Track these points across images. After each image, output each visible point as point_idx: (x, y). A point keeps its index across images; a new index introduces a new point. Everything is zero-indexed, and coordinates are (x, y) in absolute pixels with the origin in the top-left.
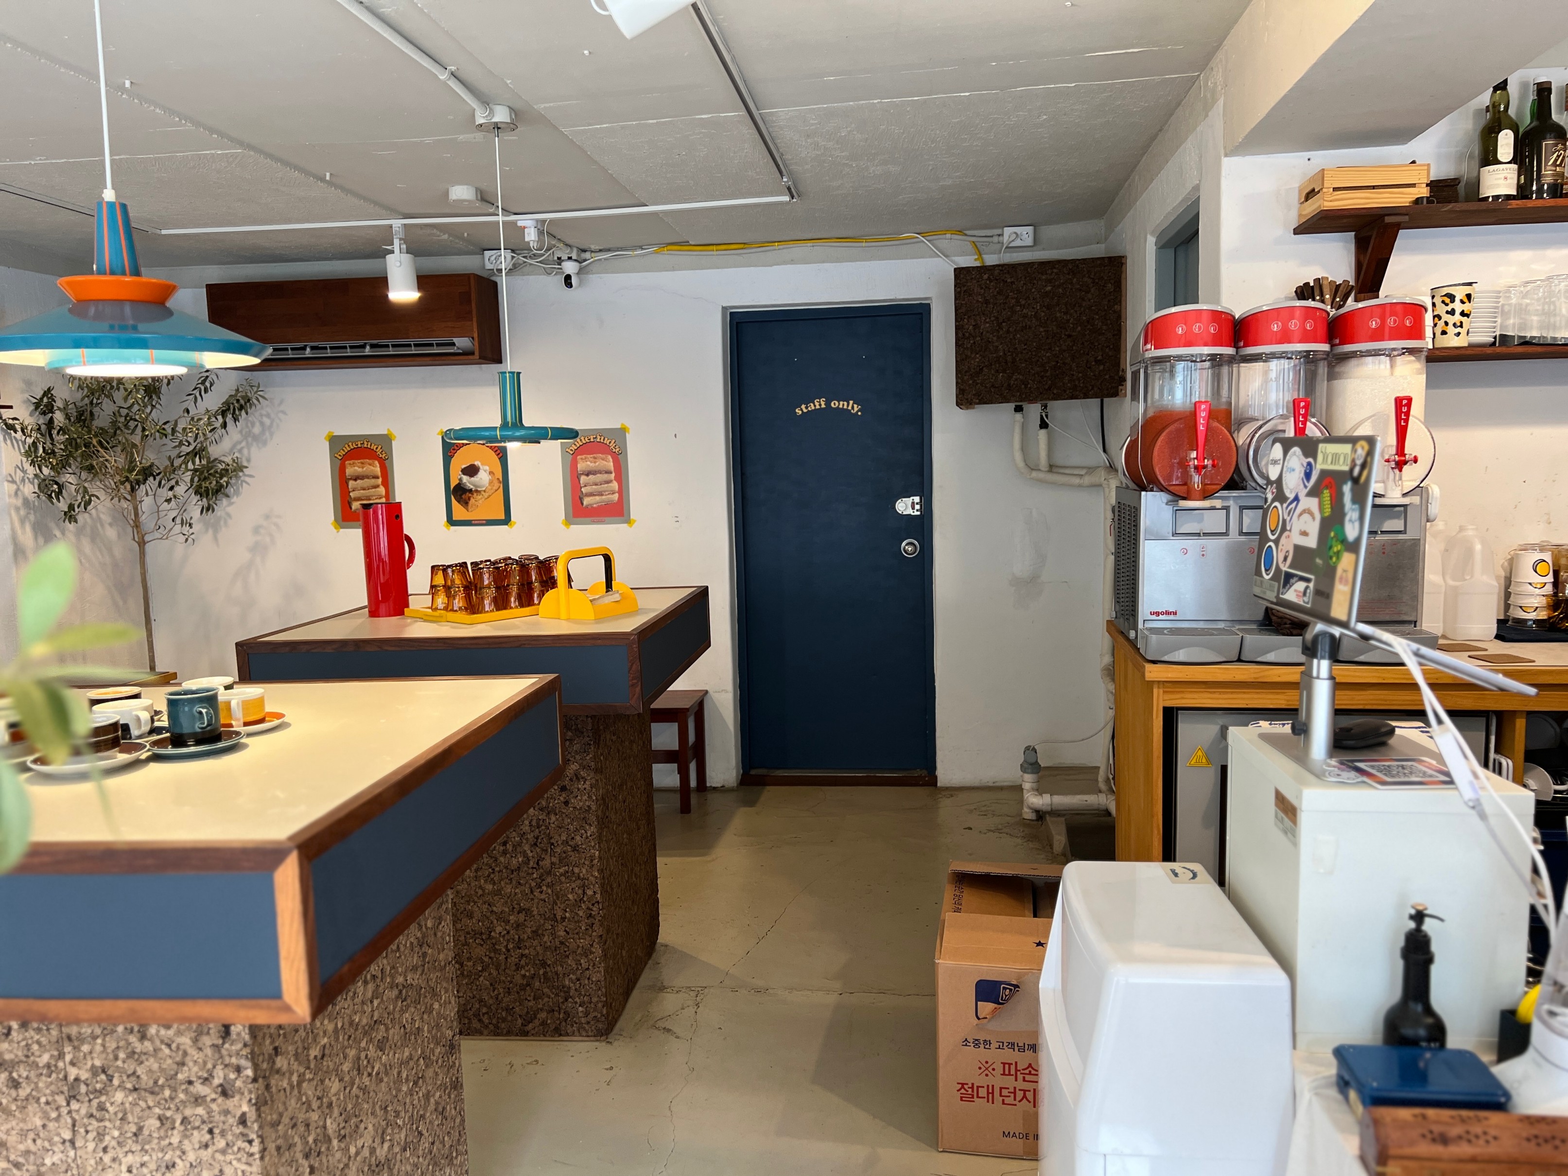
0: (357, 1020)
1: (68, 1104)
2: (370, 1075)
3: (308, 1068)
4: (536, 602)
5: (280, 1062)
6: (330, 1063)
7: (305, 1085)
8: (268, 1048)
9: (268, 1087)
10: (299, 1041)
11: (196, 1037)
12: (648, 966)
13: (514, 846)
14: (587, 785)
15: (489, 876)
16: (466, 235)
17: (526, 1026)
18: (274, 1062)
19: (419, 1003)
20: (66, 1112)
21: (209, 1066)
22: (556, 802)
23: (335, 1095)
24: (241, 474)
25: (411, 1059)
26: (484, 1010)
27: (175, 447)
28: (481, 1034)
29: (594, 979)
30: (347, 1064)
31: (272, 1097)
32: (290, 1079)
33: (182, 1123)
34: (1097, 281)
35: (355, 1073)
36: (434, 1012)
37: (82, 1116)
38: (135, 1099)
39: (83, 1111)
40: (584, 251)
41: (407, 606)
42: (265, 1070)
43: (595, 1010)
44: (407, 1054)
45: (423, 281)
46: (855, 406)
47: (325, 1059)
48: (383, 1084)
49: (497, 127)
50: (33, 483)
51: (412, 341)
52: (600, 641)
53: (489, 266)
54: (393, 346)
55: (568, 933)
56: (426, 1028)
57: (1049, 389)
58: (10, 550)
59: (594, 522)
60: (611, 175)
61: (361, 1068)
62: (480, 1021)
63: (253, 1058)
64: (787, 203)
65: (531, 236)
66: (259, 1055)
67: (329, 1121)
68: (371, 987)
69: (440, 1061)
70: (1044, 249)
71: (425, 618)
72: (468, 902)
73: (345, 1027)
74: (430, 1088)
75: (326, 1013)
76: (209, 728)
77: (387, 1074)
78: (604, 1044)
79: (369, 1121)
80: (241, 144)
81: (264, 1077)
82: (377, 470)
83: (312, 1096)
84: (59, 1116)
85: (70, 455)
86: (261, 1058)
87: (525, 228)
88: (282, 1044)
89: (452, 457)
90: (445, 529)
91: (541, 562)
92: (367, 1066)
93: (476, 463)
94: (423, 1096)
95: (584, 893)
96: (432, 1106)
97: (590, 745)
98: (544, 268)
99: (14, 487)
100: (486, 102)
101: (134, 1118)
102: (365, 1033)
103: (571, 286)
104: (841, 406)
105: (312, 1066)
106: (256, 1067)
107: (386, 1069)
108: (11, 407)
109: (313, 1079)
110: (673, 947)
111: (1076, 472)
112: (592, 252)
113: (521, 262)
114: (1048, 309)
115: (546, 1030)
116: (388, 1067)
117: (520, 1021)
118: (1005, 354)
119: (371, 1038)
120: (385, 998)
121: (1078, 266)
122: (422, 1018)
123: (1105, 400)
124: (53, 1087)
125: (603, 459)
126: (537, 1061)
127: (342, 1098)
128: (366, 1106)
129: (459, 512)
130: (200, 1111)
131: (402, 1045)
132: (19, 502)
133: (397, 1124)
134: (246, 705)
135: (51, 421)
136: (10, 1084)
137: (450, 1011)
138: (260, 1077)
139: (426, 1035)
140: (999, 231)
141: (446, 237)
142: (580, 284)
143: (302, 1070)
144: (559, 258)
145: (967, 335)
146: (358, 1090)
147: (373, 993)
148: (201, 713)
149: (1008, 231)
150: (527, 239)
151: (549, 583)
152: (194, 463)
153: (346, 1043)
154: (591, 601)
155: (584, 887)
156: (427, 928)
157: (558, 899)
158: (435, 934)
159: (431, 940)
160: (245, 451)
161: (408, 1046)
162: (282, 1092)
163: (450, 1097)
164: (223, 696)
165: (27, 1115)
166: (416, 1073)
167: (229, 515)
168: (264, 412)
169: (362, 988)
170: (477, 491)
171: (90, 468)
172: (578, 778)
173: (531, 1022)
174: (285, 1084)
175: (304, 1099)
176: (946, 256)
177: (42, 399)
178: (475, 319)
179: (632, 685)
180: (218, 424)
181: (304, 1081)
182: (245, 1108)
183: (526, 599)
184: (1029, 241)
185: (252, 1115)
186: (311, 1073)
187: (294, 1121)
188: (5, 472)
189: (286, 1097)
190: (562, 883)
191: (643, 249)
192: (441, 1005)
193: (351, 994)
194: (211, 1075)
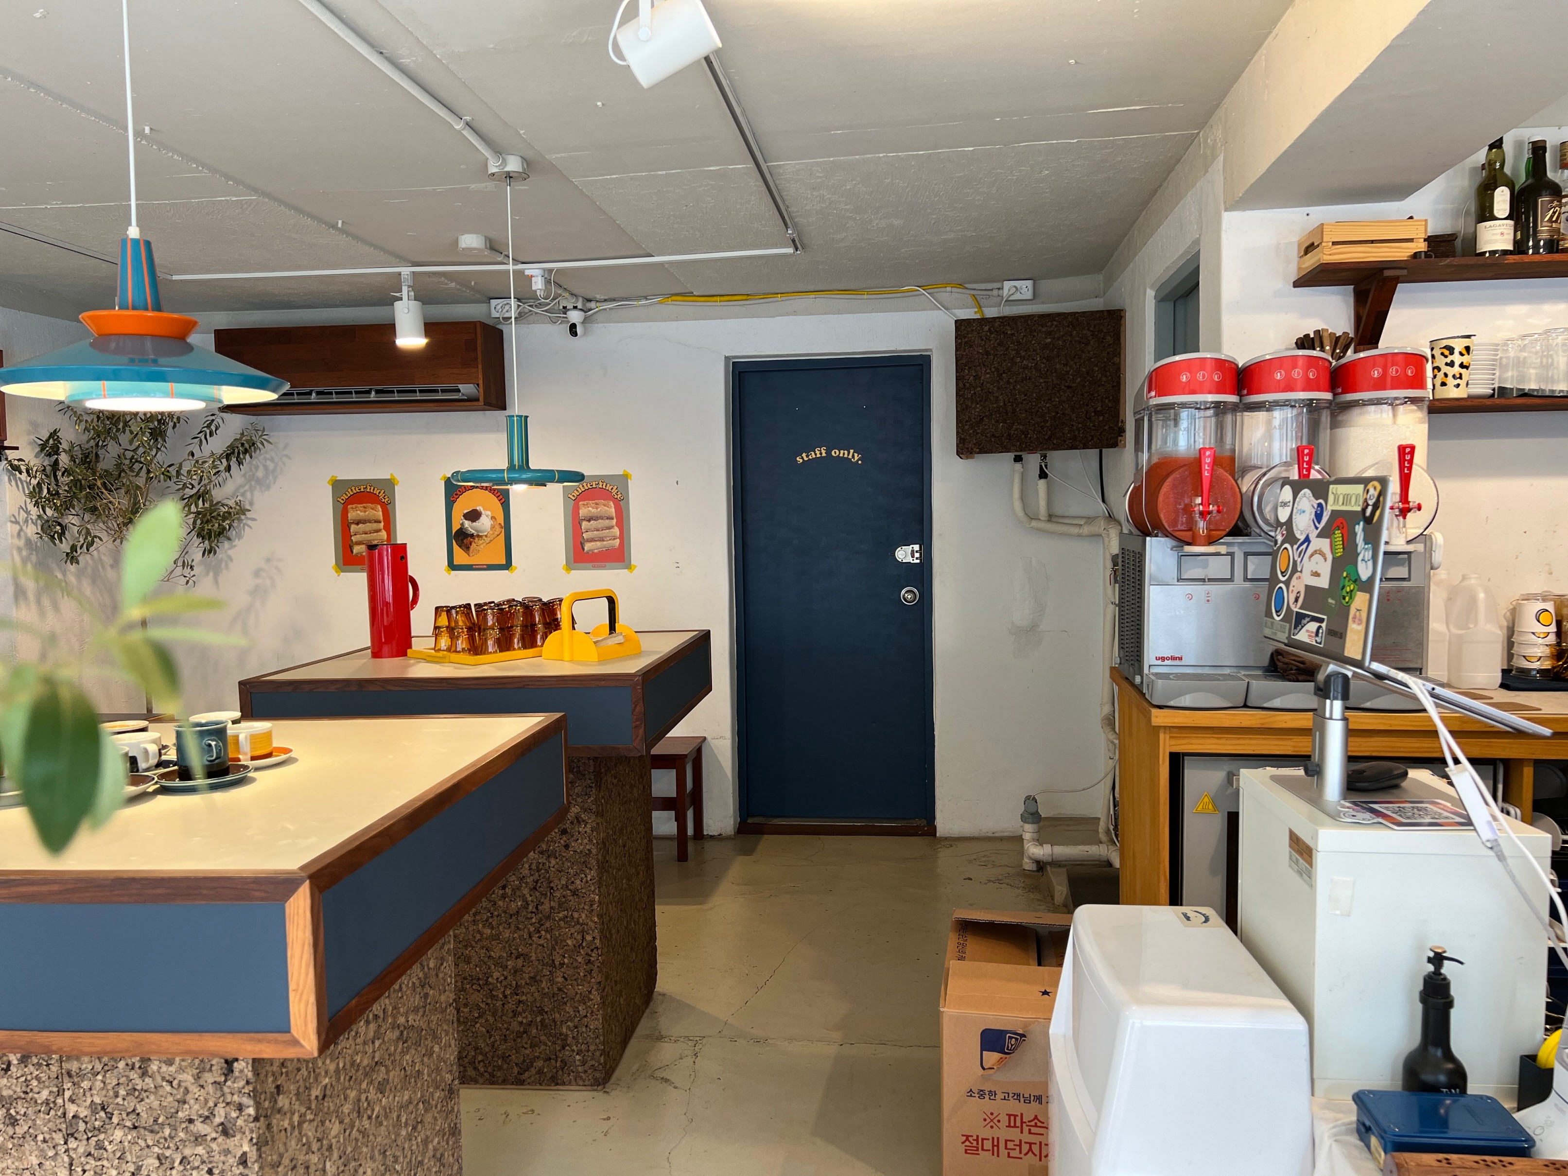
0: (358, 1061)
1: (66, 1143)
2: (370, 1118)
3: (309, 1108)
4: (539, 643)
5: (283, 1101)
6: (331, 1104)
7: (305, 1125)
8: (270, 1087)
9: (269, 1126)
10: (301, 1080)
11: (198, 1074)
12: (645, 1015)
13: (513, 890)
14: (588, 829)
15: (487, 920)
16: (473, 283)
17: (521, 1074)
18: (276, 1102)
19: (420, 1045)
20: (63, 1150)
21: (211, 1104)
22: (556, 845)
23: (335, 1137)
24: (243, 517)
25: (410, 1103)
26: (480, 1058)
27: (179, 490)
28: (476, 1082)
29: (592, 1027)
30: (347, 1106)
31: (273, 1137)
32: (291, 1119)
33: (181, 1163)
34: (1096, 333)
35: (355, 1115)
36: (434, 1055)
37: (79, 1155)
38: (135, 1137)
39: (81, 1150)
40: (590, 301)
41: (410, 647)
42: (266, 1109)
43: (592, 1059)
44: (406, 1097)
45: (430, 328)
46: (856, 455)
47: (326, 1099)
48: (383, 1128)
49: (509, 176)
50: (36, 524)
51: (417, 387)
52: (603, 682)
53: (495, 314)
54: (398, 392)
55: (566, 979)
56: (426, 1072)
57: (1050, 438)
58: (11, 590)
59: (594, 568)
60: (619, 226)
61: (362, 1110)
62: (475, 1069)
63: (255, 1095)
64: (791, 255)
65: (538, 284)
66: (261, 1094)
67: (328, 1164)
68: (373, 1027)
69: (439, 1106)
70: (1043, 303)
71: (428, 659)
72: (466, 947)
73: (346, 1067)
74: (428, 1133)
75: (329, 1052)
76: (217, 761)
77: (386, 1117)
78: (601, 1094)
79: (368, 1165)
80: (255, 190)
81: (266, 1116)
82: (380, 514)
83: (312, 1137)
84: (56, 1154)
85: (74, 496)
86: (263, 1097)
87: (532, 276)
88: (284, 1083)
89: (454, 502)
90: (446, 573)
91: (545, 604)
92: (367, 1108)
93: (478, 508)
94: (422, 1141)
95: (583, 938)
96: (430, 1153)
97: (591, 787)
98: (549, 317)
99: (17, 527)
100: (499, 152)
101: (132, 1158)
102: (366, 1075)
103: (576, 335)
104: (841, 455)
105: (313, 1107)
106: (258, 1105)
107: (386, 1112)
108: (17, 448)
109: (313, 1120)
110: (671, 996)
111: (1076, 522)
112: (597, 301)
113: (527, 311)
114: (1048, 360)
115: (542, 1079)
116: (388, 1110)
117: (516, 1070)
118: (1005, 404)
119: (372, 1080)
120: (386, 1039)
121: (1077, 319)
122: (422, 1061)
123: (1104, 450)
124: (50, 1125)
125: (605, 505)
126: (533, 1111)
127: (342, 1140)
128: (365, 1150)
129: (460, 556)
130: (200, 1150)
131: (402, 1088)
132: (21, 543)
133: (395, 1169)
134: (254, 738)
135: (56, 462)
136: (7, 1121)
137: (450, 1055)
138: (261, 1116)
139: (426, 1078)
140: (998, 285)
141: (453, 285)
142: (585, 333)
143: (303, 1110)
144: (564, 308)
145: (968, 385)
146: (357, 1133)
147: (375, 1034)
148: (210, 745)
149: (1007, 285)
150: (533, 288)
151: (553, 625)
152: (197, 506)
153: (347, 1084)
154: (595, 643)
155: (583, 933)
156: (429, 969)
157: (557, 943)
158: (437, 975)
159: (433, 980)
160: (248, 495)
161: (408, 1089)
162: (283, 1132)
163: (448, 1143)
164: (231, 730)
165: (24, 1154)
166: (415, 1118)
167: (230, 558)
168: (268, 456)
169: (364, 1028)
170: (478, 536)
171: (93, 510)
172: (579, 822)
173: (528, 1070)
174: (286, 1124)
175: (304, 1140)
176: (947, 309)
177: (48, 440)
178: (480, 366)
179: (636, 727)
180: (222, 468)
181: (304, 1122)
182: (246, 1148)
183: (530, 641)
184: (1028, 295)
185: (253, 1155)
186: (312, 1113)
187: (294, 1163)
188: (8, 513)
189: (287, 1137)
190: (561, 928)
191: (647, 299)
192: (441, 1048)
193: (353, 1033)
194: (212, 1113)
